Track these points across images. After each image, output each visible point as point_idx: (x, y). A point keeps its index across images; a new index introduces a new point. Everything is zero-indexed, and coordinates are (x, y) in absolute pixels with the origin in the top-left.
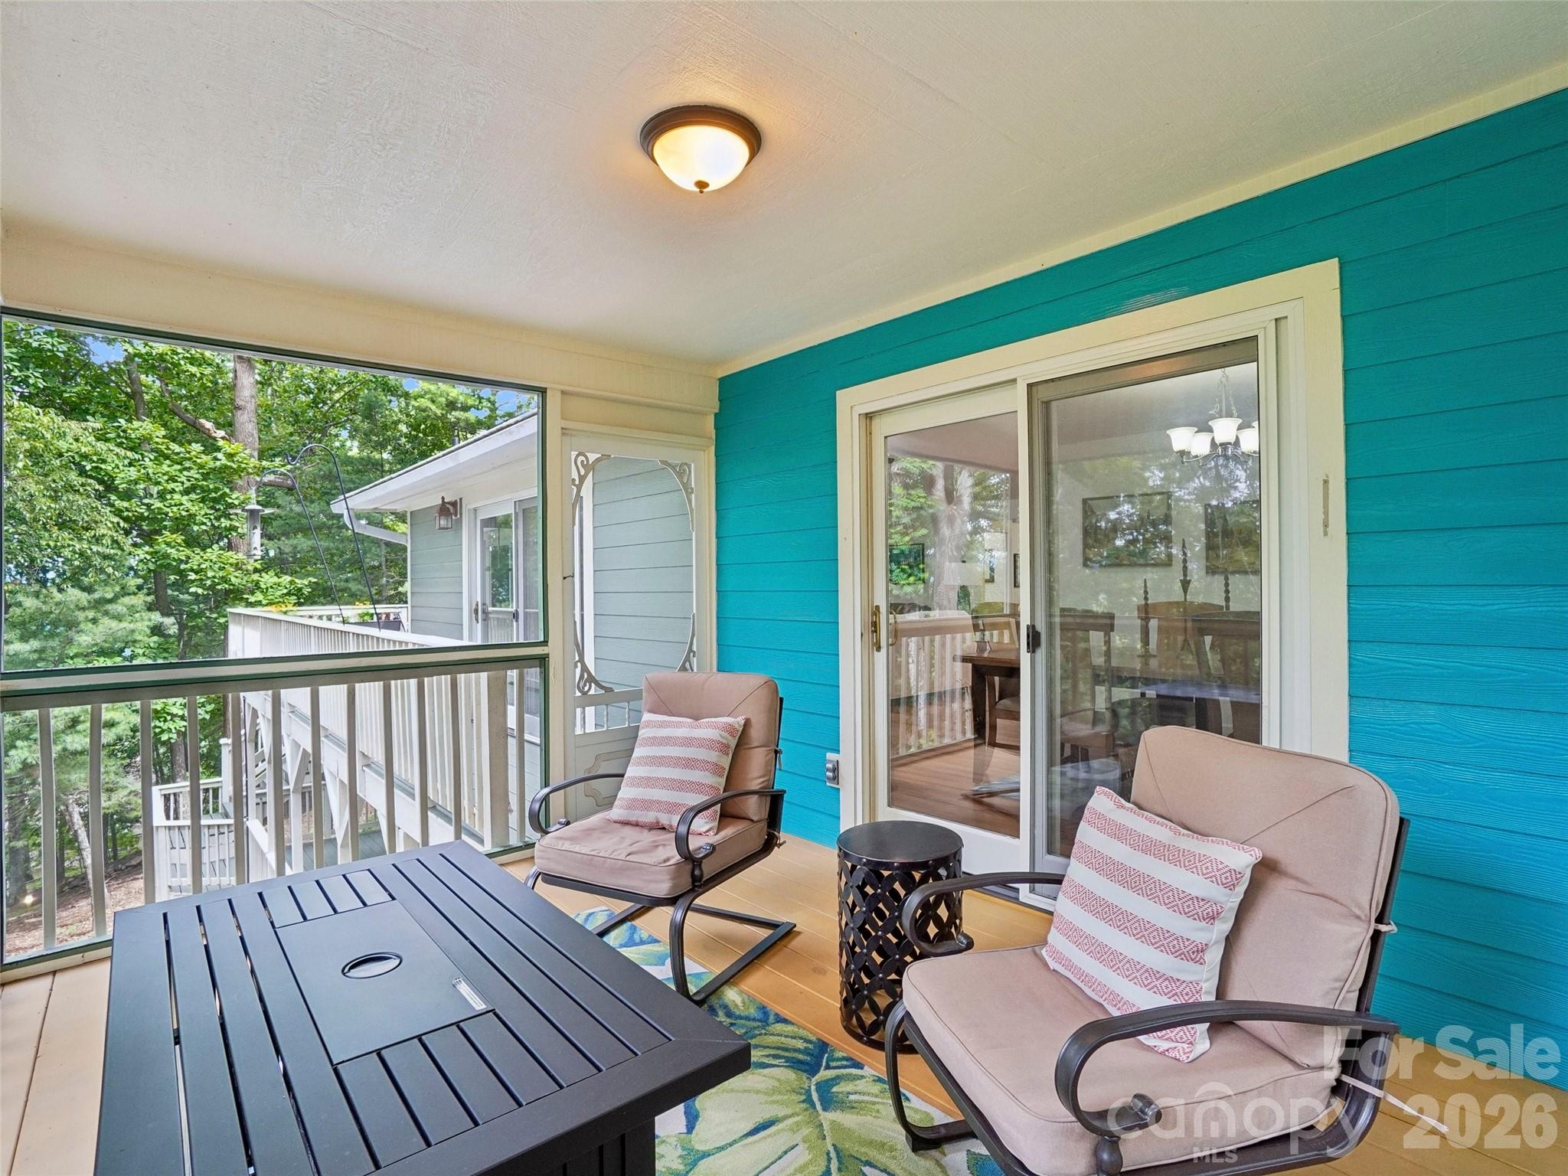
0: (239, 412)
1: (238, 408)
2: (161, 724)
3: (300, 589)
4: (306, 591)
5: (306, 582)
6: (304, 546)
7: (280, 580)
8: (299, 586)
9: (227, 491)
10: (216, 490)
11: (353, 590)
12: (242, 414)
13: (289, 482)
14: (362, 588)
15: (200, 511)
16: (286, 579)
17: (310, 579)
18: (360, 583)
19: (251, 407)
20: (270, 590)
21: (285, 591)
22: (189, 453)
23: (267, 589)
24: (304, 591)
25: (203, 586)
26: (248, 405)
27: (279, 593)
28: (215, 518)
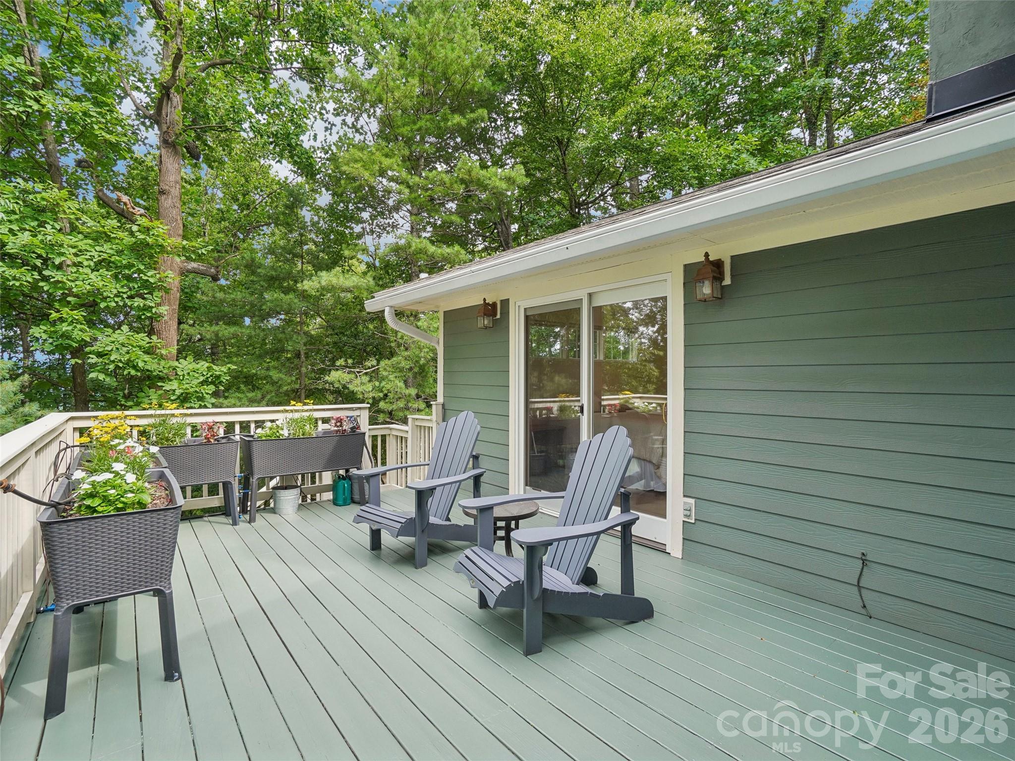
0: (164, 196)
1: (162, 192)
3: (218, 377)
4: (225, 379)
5: (224, 369)
6: (226, 333)
7: (198, 366)
8: (217, 373)
10: (130, 266)
11: (274, 378)
12: (166, 199)
13: (212, 270)
14: (283, 376)
15: (112, 288)
16: (203, 365)
17: (229, 365)
18: (280, 371)
19: (175, 191)
20: (186, 377)
21: (202, 379)
22: (103, 227)
23: (184, 375)
24: (222, 379)
25: (105, 371)
26: (173, 190)
27: (195, 382)
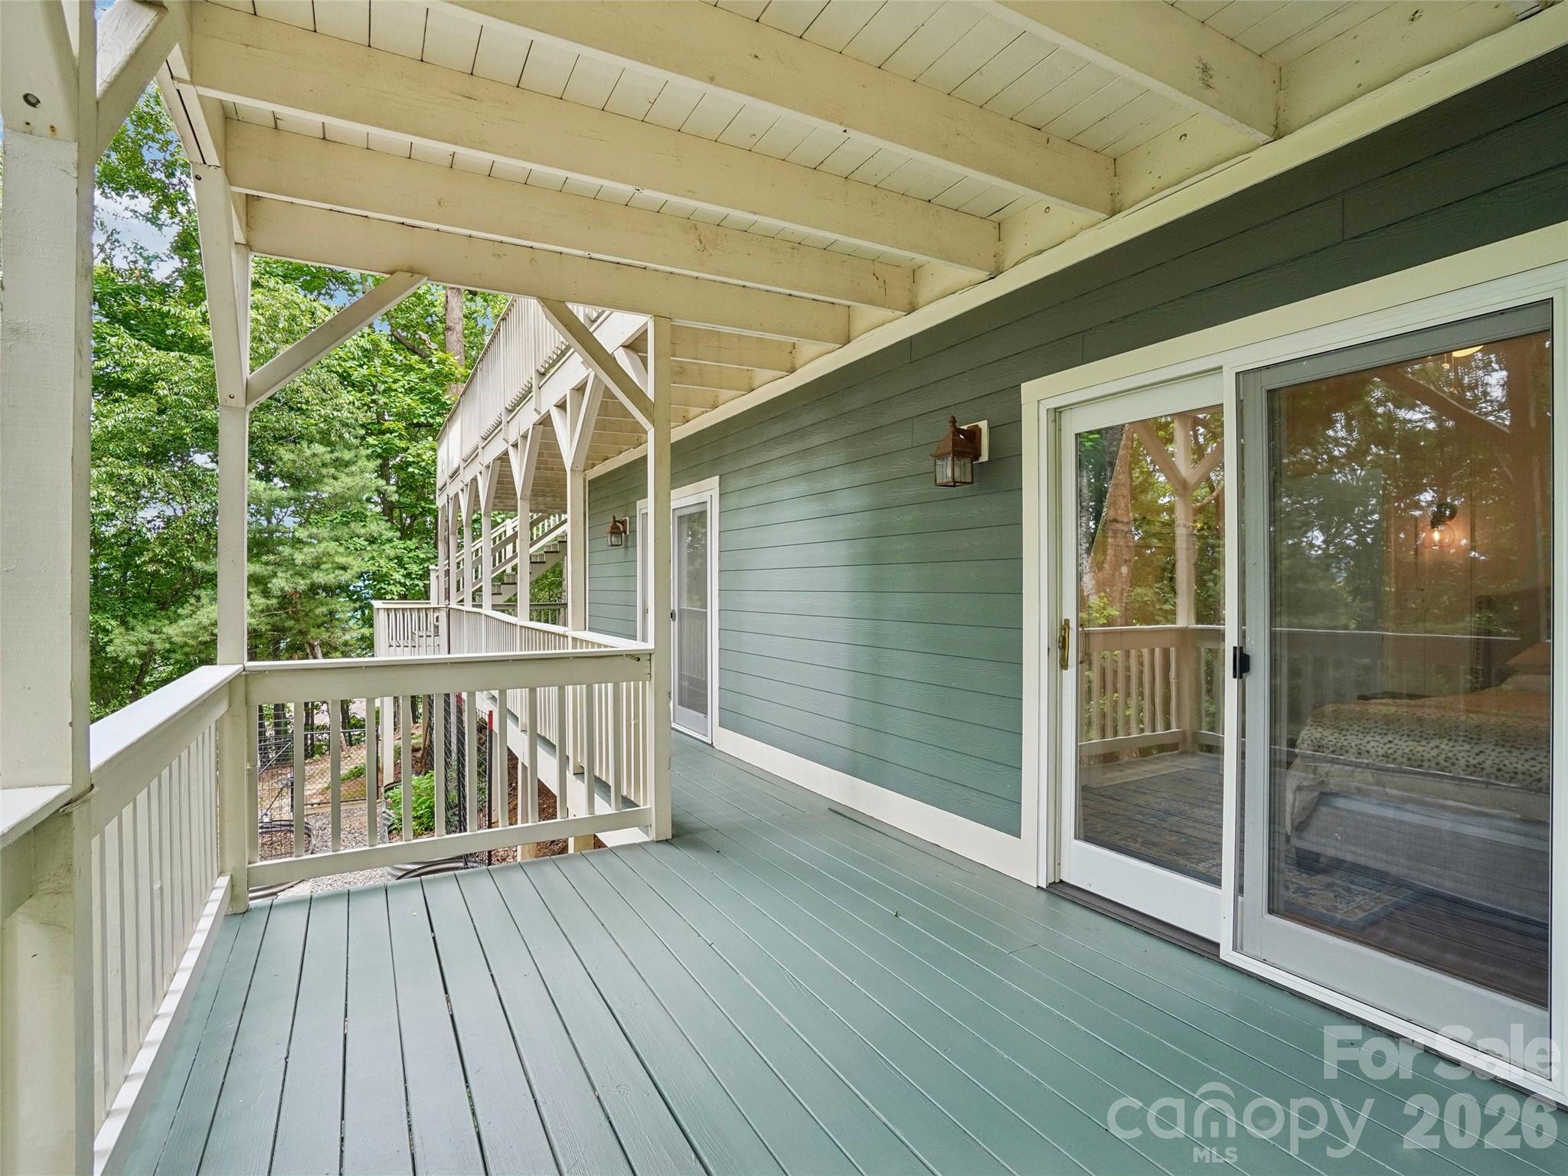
2: (386, 587)
9: (441, 392)
28: (430, 417)
